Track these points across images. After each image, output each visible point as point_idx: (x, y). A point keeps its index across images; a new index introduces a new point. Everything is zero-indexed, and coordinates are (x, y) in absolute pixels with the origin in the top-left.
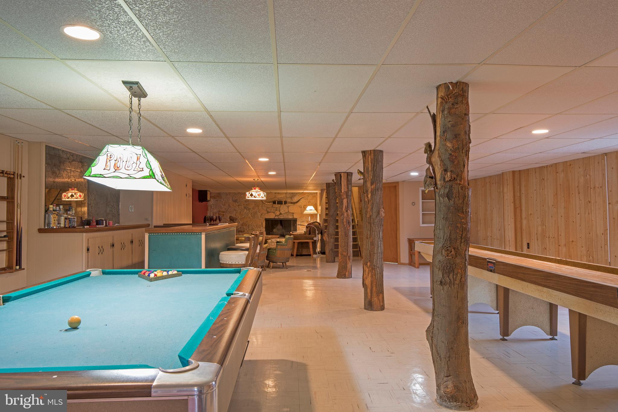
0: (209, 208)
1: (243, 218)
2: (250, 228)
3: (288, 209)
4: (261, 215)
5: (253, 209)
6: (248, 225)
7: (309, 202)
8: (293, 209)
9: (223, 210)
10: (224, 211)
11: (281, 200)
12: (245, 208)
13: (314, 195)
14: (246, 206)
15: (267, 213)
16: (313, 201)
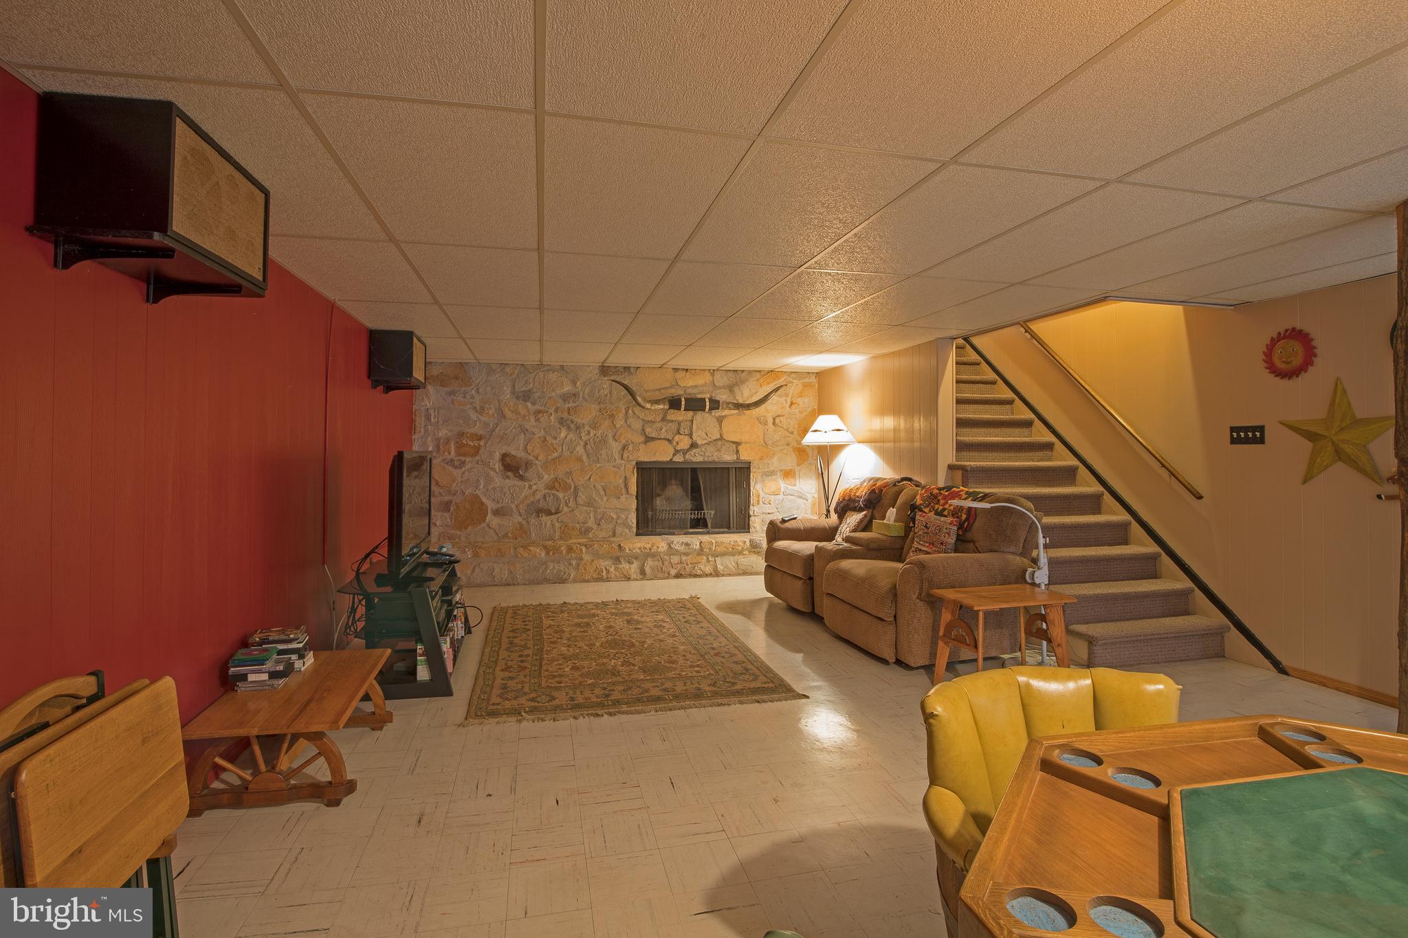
0: (420, 421)
1: (554, 459)
2: (582, 498)
3: (721, 427)
4: (624, 448)
5: (594, 426)
6: (573, 486)
7: (792, 404)
8: (737, 427)
9: (477, 429)
10: (481, 432)
11: (693, 396)
12: (562, 421)
13: (807, 380)
14: (565, 415)
15: (645, 443)
16: (806, 400)
